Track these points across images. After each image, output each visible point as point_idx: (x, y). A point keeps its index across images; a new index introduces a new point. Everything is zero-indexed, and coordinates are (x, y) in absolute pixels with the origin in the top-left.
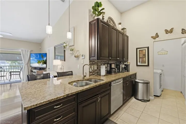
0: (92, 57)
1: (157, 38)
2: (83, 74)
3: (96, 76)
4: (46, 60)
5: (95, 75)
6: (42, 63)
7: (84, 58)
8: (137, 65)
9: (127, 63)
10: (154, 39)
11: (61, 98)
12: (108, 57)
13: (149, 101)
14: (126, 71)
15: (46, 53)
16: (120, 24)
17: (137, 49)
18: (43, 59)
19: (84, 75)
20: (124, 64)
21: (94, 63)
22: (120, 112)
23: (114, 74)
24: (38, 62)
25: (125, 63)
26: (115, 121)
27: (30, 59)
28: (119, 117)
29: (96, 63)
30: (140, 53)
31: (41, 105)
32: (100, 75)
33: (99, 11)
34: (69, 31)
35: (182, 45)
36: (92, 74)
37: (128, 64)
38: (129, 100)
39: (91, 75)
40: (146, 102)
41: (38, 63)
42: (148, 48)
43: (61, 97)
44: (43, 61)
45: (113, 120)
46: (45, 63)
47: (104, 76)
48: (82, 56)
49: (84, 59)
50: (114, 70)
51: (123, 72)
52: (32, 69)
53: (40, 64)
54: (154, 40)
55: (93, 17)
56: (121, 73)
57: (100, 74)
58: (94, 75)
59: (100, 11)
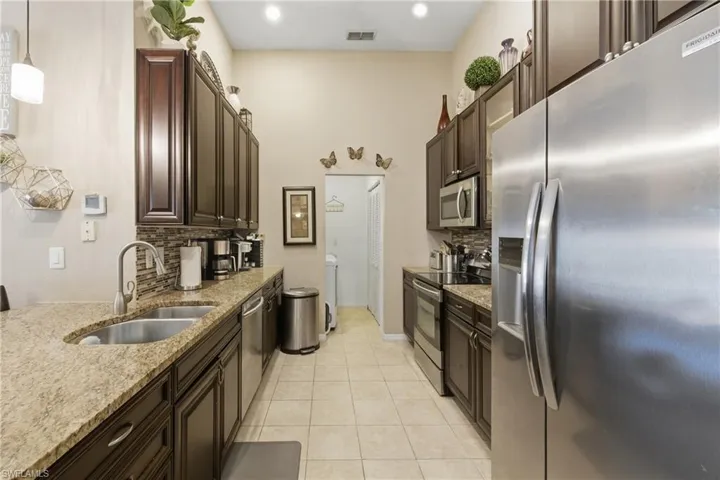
0: (154, 210)
1: (333, 167)
2: (121, 290)
3: (160, 293)
5: (159, 289)
7: (104, 214)
8: (286, 244)
9: (257, 236)
10: (328, 166)
11: (135, 392)
12: (211, 214)
13: (317, 347)
14: (254, 265)
16: (235, 90)
17: (284, 191)
19: (124, 296)
20: (246, 240)
21: (153, 236)
22: (260, 407)
23: (226, 279)
25: (249, 235)
26: (256, 440)
28: (262, 424)
29: (159, 235)
30: (295, 205)
31: (73, 445)
32: (178, 288)
33: (183, 20)
34: (28, 60)
35: (370, 191)
36: (145, 286)
37: (258, 239)
38: (271, 363)
39: (145, 291)
40: (312, 352)
42: (313, 190)
43: (132, 389)
45: (247, 440)
47: (197, 289)
48: (92, 201)
49: (100, 221)
50: (224, 262)
51: (247, 270)
54: (326, 171)
55: (149, 30)
56: (239, 275)
57: (179, 281)
58: (153, 290)
59: (188, 21)
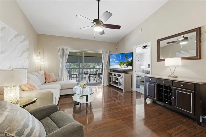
4: (132, 61)
6: (126, 65)
15: (133, 53)
18: (127, 60)
24: (120, 63)
27: (109, 61)
41: (119, 65)
44: (128, 62)
46: (131, 64)
52: (111, 72)
53: (123, 66)
